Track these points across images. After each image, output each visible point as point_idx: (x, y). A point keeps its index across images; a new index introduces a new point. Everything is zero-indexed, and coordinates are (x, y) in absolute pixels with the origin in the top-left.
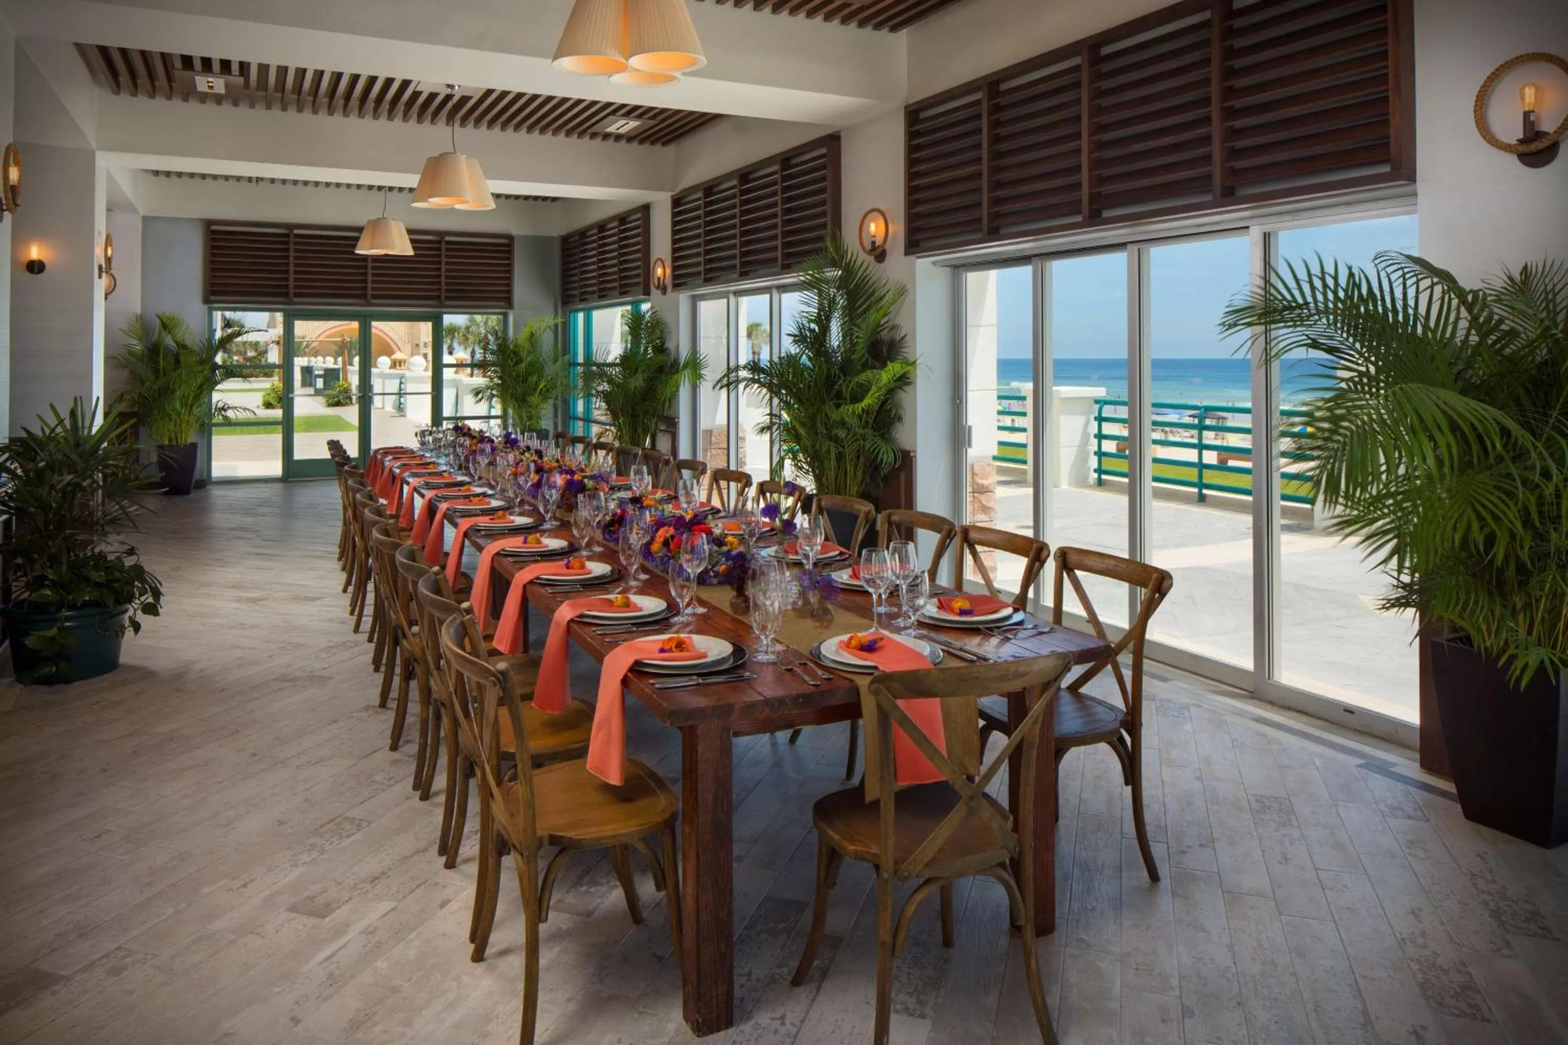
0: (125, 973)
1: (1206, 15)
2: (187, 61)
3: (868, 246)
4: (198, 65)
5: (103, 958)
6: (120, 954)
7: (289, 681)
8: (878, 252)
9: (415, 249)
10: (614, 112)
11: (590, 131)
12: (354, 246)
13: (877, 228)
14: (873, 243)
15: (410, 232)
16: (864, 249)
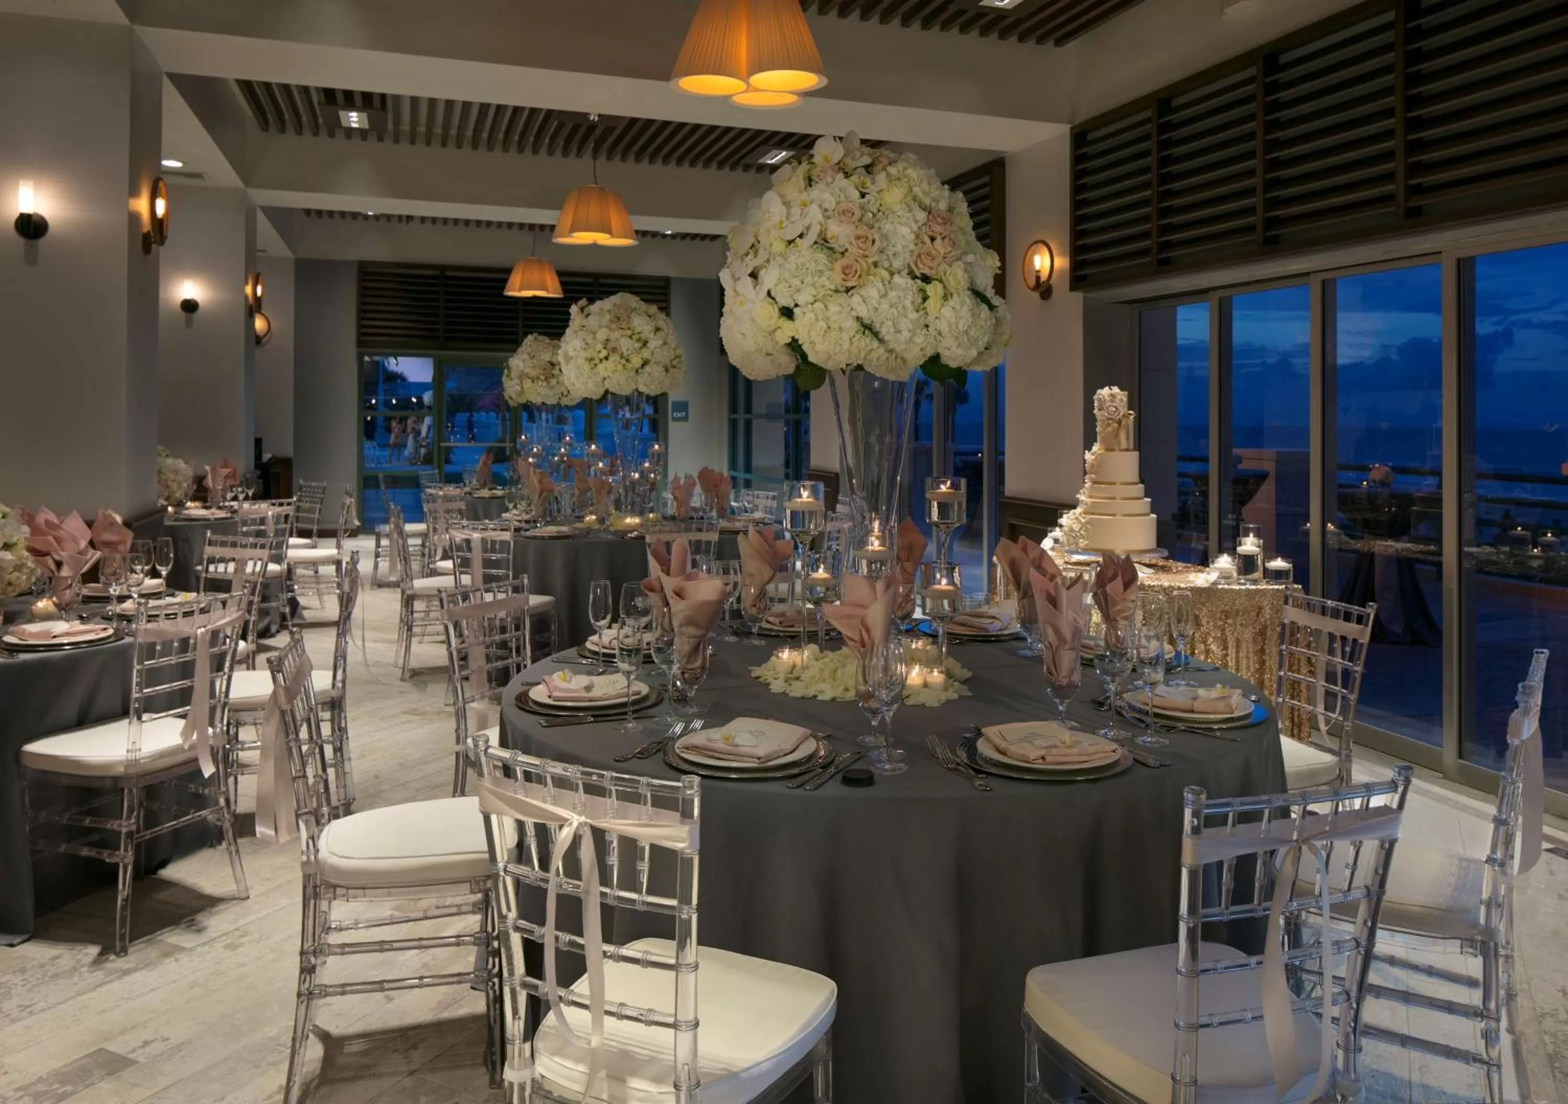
0: (241, 949)
1: (1390, 16)
2: (329, 94)
3: (1032, 282)
4: (340, 98)
5: (222, 935)
6: (237, 933)
7: (419, 715)
8: (1043, 288)
9: (565, 291)
10: (765, 142)
11: (743, 162)
12: (503, 288)
13: (1042, 261)
14: (1038, 278)
15: (560, 274)
16: (1029, 288)
